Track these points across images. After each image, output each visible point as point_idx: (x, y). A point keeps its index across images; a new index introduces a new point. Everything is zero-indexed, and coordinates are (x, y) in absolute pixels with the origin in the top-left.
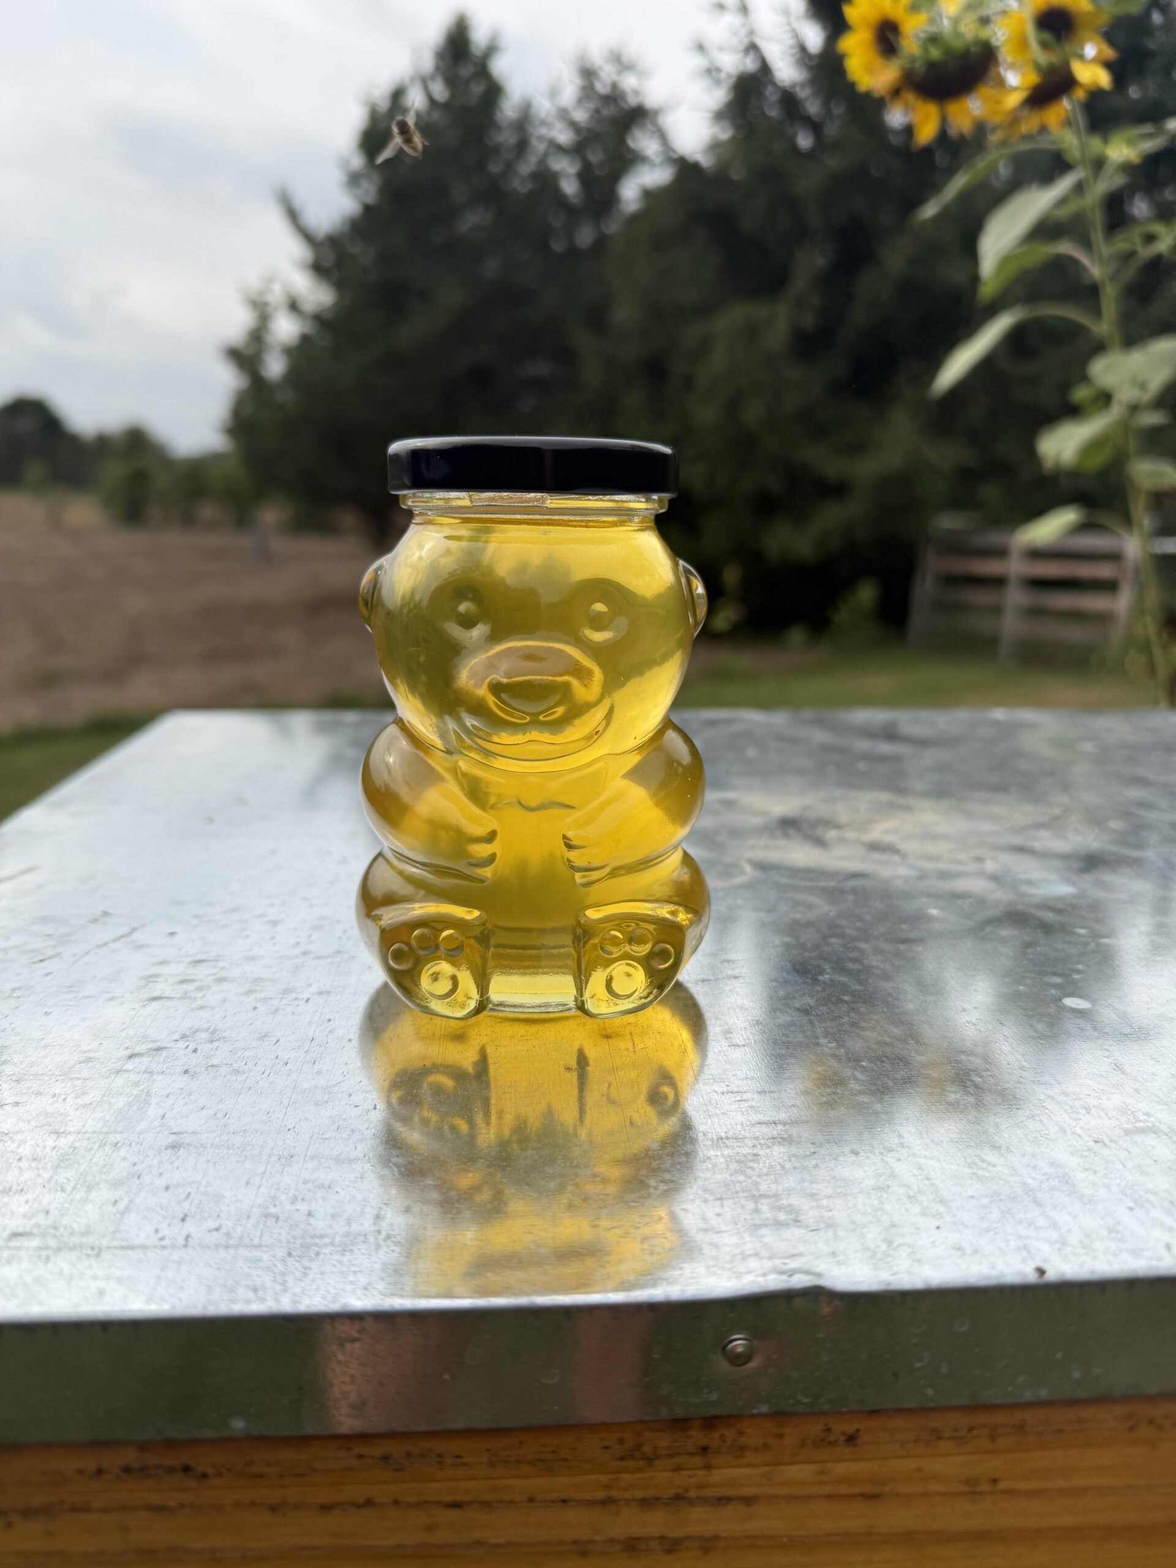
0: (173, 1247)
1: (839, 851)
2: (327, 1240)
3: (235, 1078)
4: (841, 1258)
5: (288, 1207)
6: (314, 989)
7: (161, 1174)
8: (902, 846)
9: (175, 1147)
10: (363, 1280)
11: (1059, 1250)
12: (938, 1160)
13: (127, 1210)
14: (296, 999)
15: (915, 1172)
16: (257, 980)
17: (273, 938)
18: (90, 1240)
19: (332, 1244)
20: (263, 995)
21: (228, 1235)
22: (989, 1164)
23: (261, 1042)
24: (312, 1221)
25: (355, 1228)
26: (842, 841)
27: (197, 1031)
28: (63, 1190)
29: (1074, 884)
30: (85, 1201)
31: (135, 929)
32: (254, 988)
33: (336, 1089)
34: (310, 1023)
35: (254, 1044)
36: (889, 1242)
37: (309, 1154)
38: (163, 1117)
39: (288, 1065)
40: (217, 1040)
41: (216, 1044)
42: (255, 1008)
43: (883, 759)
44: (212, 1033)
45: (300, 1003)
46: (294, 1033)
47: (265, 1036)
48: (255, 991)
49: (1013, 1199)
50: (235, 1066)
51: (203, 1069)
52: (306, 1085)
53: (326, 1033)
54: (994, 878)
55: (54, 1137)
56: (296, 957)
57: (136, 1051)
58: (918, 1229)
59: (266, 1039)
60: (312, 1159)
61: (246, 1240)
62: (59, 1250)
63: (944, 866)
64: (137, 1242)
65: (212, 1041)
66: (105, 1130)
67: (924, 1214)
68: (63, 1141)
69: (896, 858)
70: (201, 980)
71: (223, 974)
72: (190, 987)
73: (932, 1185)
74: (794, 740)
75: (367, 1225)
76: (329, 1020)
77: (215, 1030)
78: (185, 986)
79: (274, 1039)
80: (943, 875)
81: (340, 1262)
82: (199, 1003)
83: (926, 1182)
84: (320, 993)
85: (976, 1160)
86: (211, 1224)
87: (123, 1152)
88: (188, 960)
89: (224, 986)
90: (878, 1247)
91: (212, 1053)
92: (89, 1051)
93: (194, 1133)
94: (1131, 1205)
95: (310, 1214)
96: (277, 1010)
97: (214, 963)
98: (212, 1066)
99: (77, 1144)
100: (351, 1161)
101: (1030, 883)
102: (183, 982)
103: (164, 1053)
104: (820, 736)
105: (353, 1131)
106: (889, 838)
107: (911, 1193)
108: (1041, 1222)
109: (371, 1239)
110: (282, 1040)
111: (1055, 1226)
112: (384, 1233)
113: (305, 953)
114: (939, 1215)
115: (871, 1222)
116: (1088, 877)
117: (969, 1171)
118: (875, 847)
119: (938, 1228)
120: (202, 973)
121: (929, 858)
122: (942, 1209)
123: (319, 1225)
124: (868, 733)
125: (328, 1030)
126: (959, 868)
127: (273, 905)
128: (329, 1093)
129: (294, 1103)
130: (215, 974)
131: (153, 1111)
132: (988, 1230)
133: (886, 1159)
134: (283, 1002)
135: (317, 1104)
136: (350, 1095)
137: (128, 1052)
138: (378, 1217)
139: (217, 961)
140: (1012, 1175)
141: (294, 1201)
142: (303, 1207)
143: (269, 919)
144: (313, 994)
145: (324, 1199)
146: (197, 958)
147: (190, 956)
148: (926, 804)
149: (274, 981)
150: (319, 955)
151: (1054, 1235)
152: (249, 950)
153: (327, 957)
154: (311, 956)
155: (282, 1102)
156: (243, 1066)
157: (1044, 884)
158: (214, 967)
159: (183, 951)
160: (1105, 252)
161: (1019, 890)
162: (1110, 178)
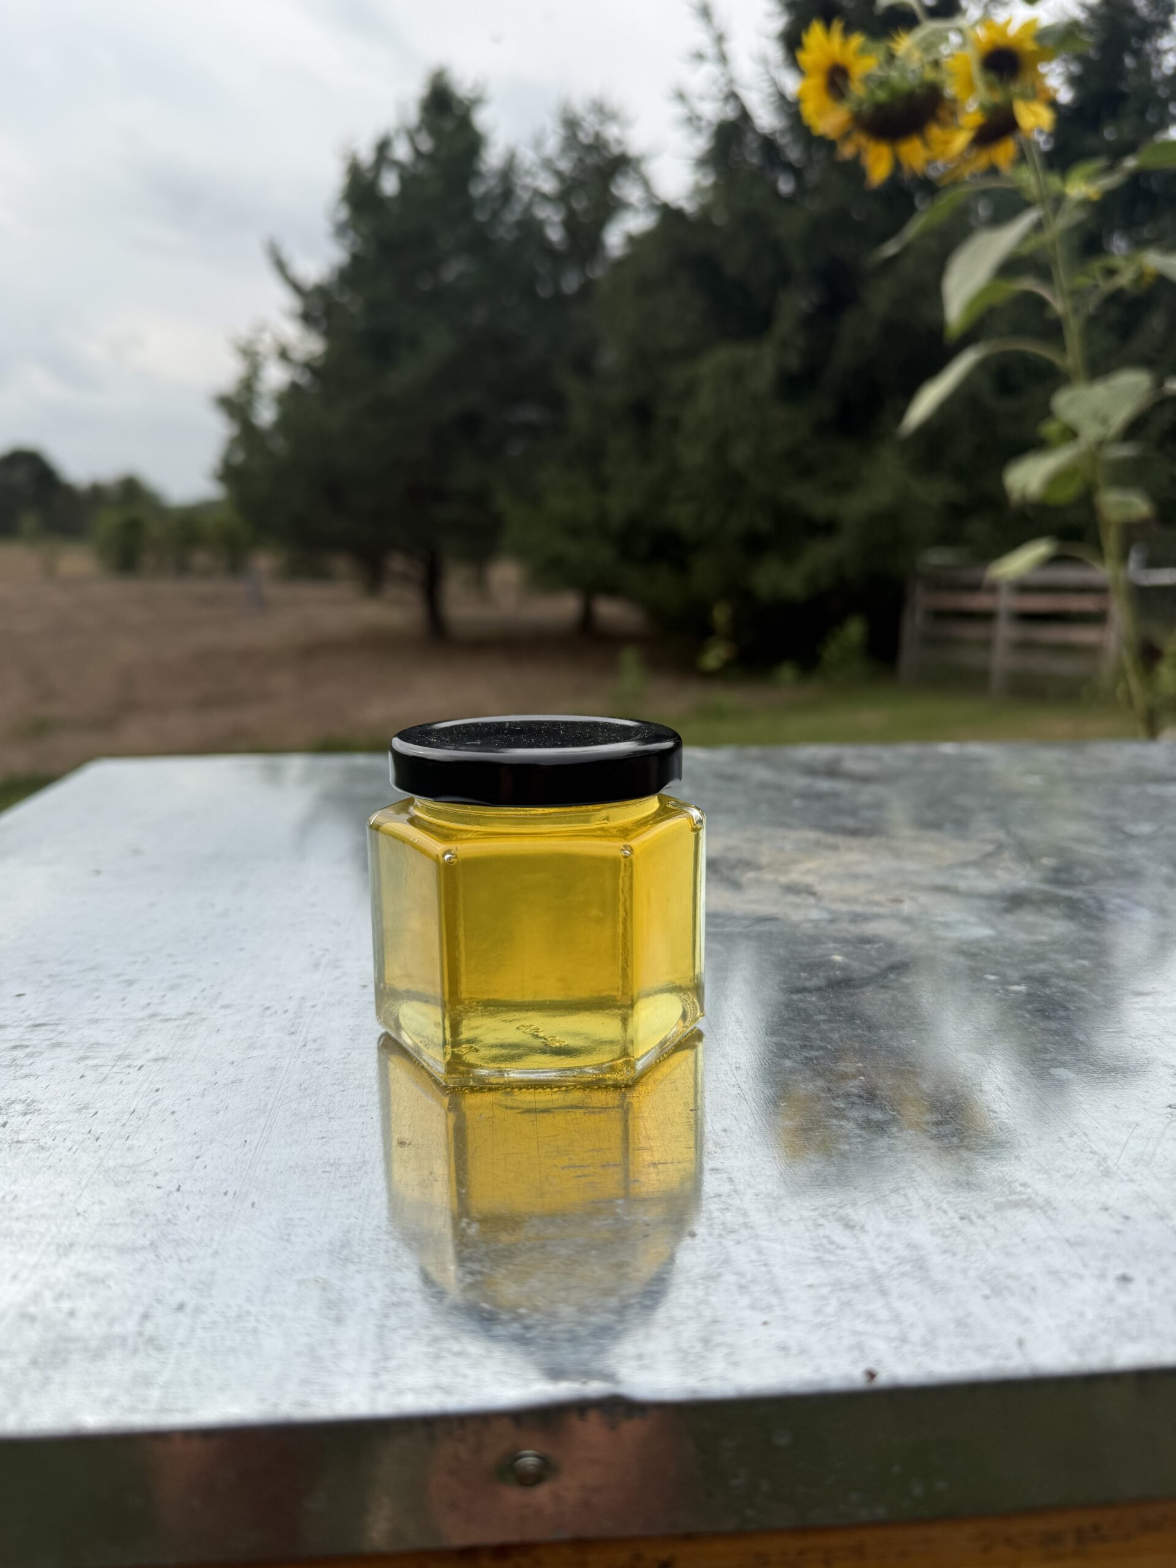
1: (752, 894)
2: (80, 1345)
3: (38, 1155)
4: (646, 1362)
5: (50, 1306)
6: (152, 1055)
8: (818, 888)
10: (106, 1392)
11: (896, 1348)
12: (782, 1243)
14: (129, 1066)
15: (754, 1256)
16: (94, 1046)
17: (124, 999)
19: (85, 1349)
20: (94, 1062)
22: (838, 1247)
23: (77, 1115)
24: (72, 1323)
25: (117, 1329)
26: (759, 882)
27: (13, 1102)
29: (993, 927)
32: (88, 1054)
33: (142, 1167)
34: (136, 1093)
35: (70, 1117)
36: (706, 1341)
37: (91, 1243)
39: (99, 1140)
40: (31, 1113)
41: (28, 1117)
42: (82, 1077)
43: (819, 796)
44: (29, 1105)
45: (131, 1070)
46: (115, 1104)
47: (83, 1108)
48: (88, 1058)
49: (856, 1287)
50: (42, 1142)
51: (6, 1146)
52: (111, 1163)
53: (149, 1105)
54: (908, 920)
56: (143, 1019)
58: (741, 1325)
59: (84, 1111)
60: (93, 1247)
63: (858, 909)
65: (25, 1114)
67: (752, 1307)
69: (812, 900)
70: (35, 1046)
71: (60, 1038)
72: (20, 1053)
73: (769, 1272)
74: (731, 778)
75: (131, 1325)
76: (157, 1090)
77: (33, 1101)
78: (15, 1053)
79: (93, 1111)
80: (856, 918)
81: (87, 1371)
82: (25, 1071)
83: (763, 1269)
84: (156, 1060)
85: (825, 1241)
88: (30, 1023)
89: (58, 1051)
90: (692, 1347)
91: (22, 1127)
94: (987, 1292)
95: (71, 1314)
96: (105, 1079)
97: (53, 1027)
98: (18, 1142)
100: (135, 1250)
101: (946, 925)
102: (15, 1047)
104: (762, 773)
105: (147, 1215)
106: (809, 879)
107: (743, 1282)
108: (883, 1314)
109: (130, 1343)
110: (100, 1112)
111: (897, 1319)
112: (147, 1335)
113: (153, 1015)
114: (769, 1308)
115: (690, 1318)
116: (1010, 918)
117: (814, 1254)
118: (792, 889)
119: (765, 1323)
120: (38, 1038)
121: (845, 900)
122: (774, 1300)
123: (78, 1326)
124: (811, 770)
125: (153, 1101)
126: (876, 910)
127: (134, 963)
128: (134, 1172)
129: (93, 1184)
130: (50, 1039)
132: (820, 1325)
133: (724, 1242)
134: (115, 1069)
135: (116, 1185)
136: (156, 1174)
138: (146, 1317)
139: (58, 1024)
140: (860, 1259)
141: (58, 1298)
142: (66, 1305)
143: (126, 978)
144: (149, 1061)
145: (92, 1295)
146: (38, 1022)
147: (31, 1019)
148: (855, 842)
149: (111, 1046)
150: (168, 1017)
151: (894, 1331)
152: (95, 1013)
153: (175, 1019)
154: (159, 1018)
155: (79, 1183)
156: (50, 1142)
157: (962, 926)
158: (52, 1031)
159: (26, 1013)
160: (1068, 286)
161: (933, 933)
162: (1069, 214)
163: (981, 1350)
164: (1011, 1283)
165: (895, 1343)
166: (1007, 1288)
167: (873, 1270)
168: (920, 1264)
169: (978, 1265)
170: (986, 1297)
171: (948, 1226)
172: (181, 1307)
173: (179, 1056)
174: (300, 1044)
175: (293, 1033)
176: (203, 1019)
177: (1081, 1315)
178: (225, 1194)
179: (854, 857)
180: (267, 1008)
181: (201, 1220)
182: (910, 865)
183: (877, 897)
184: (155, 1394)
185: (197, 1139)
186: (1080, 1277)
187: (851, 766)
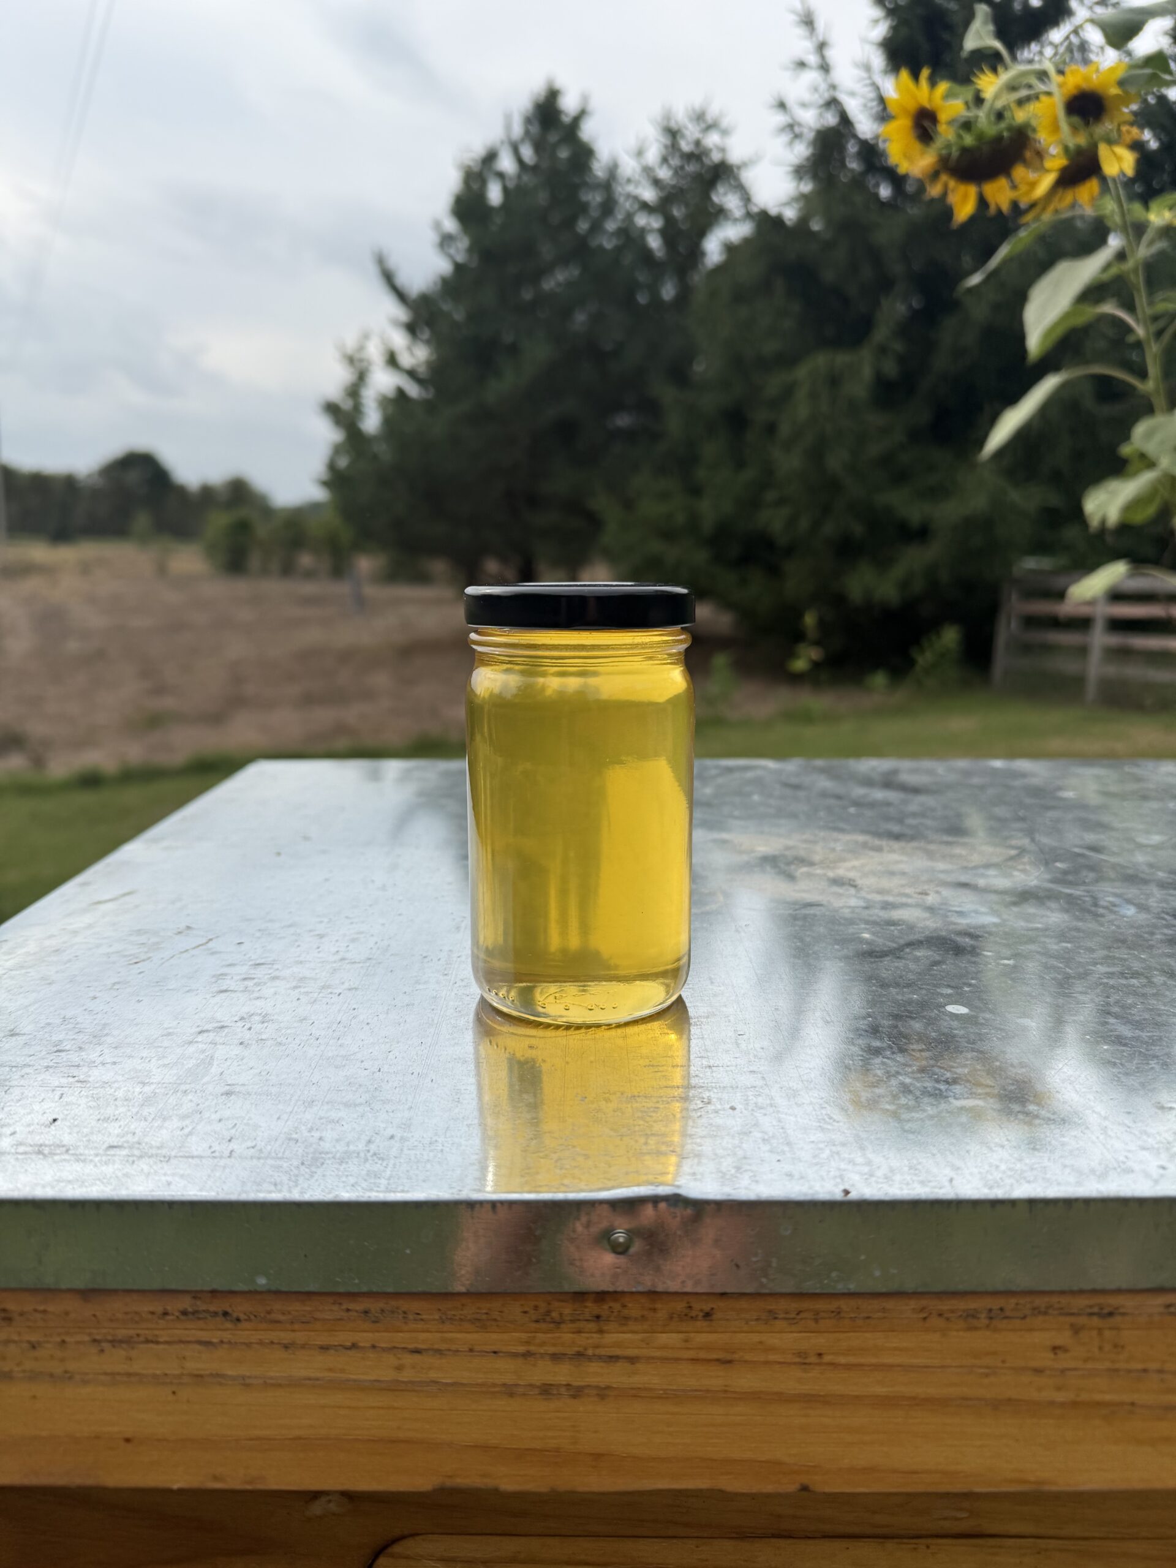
0: (221, 1157)
1: (803, 885)
2: (330, 1156)
3: (277, 1048)
4: (699, 1177)
5: (306, 1134)
6: (346, 985)
7: (216, 1112)
8: (859, 882)
9: (228, 1094)
10: (352, 1180)
11: (866, 1179)
12: (796, 1116)
13: (190, 1134)
14: (331, 993)
15: (775, 1123)
16: (303, 979)
17: (318, 948)
18: (164, 1151)
19: (334, 1158)
20: (305, 990)
21: (261, 1151)
22: (834, 1121)
23: (300, 1024)
24: (321, 1143)
25: (352, 1148)
26: (809, 875)
27: (252, 1015)
28: (146, 1120)
29: (999, 916)
30: (160, 1127)
31: (211, 940)
32: (299, 984)
33: (352, 1057)
34: (339, 1011)
35: (295, 1025)
36: (738, 1168)
37: (326, 1100)
38: (222, 1073)
39: (318, 1040)
40: (267, 1022)
41: (266, 1024)
42: (298, 999)
43: (873, 805)
44: (264, 1017)
45: (333, 996)
46: (325, 1018)
47: (304, 1019)
48: (300, 987)
49: (843, 1144)
50: (279, 1040)
51: (254, 1042)
52: (330, 1054)
53: (350, 1019)
54: (931, 909)
55: (141, 1086)
56: (335, 962)
57: (205, 1028)
58: (762, 1161)
59: (304, 1021)
60: (327, 1103)
61: (273, 1155)
62: (141, 1157)
63: (890, 899)
64: (196, 1153)
65: (263, 1022)
66: (178, 1082)
67: (771, 1151)
68: (147, 1089)
69: (852, 891)
70: (259, 978)
71: (277, 973)
72: (250, 983)
73: (785, 1133)
74: (797, 787)
75: (361, 1146)
76: (354, 1009)
77: (266, 1014)
78: (246, 983)
79: (310, 1022)
80: (887, 906)
81: (337, 1169)
82: (256, 995)
83: (781, 1130)
84: (350, 990)
85: (826, 1117)
86: (250, 1144)
87: (190, 1097)
88: (251, 963)
89: (277, 983)
90: (729, 1171)
91: (262, 1030)
92: (170, 1028)
93: (243, 1085)
95: (321, 1139)
96: (315, 1001)
97: (270, 966)
98: (262, 1040)
99: (157, 1091)
100: (356, 1105)
101: (961, 914)
102: (245, 979)
103: (226, 1030)
104: (824, 783)
105: (360, 1085)
106: (852, 875)
107: (766, 1137)
108: (860, 1160)
109: (362, 1155)
110: (316, 1022)
111: (869, 1163)
112: (372, 1152)
113: (343, 959)
114: (783, 1152)
115: (729, 1155)
116: (1015, 909)
117: (818, 1124)
118: (837, 882)
119: (779, 1161)
120: (261, 973)
121: (880, 892)
122: (786, 1149)
123: (326, 1146)
124: (868, 782)
125: (352, 1016)
126: (904, 900)
127: (321, 922)
128: (347, 1060)
129: (320, 1066)
130: (270, 974)
131: (214, 1070)
132: (816, 1164)
133: (755, 1114)
134: (321, 995)
135: (336, 1067)
136: (362, 1062)
137: (199, 1029)
138: (369, 1142)
139: (273, 964)
141: (310, 1130)
142: (317, 1135)
143: (317, 933)
144: (345, 989)
145: (332, 1129)
146: (258, 962)
147: (252, 960)
148: (896, 845)
149: (315, 979)
150: (353, 961)
151: (866, 1169)
152: (299, 956)
153: (359, 963)
154: (347, 961)
155: (310, 1065)
156: (284, 1041)
157: (973, 914)
158: (270, 968)
159: (248, 956)
160: (1149, 311)
161: (948, 919)
162: (1151, 243)
163: (922, 1183)
165: (866, 1176)
172: (392, 1137)
173: (367, 987)
174: (452, 982)
175: (446, 975)
176: (380, 963)
177: (997, 1167)
178: (412, 1074)
179: (895, 857)
180: (425, 957)
181: (397, 1089)
182: (941, 866)
183: (908, 891)
184: (383, 1182)
185: (387, 1040)
186: (1003, 1147)
187: (906, 778)
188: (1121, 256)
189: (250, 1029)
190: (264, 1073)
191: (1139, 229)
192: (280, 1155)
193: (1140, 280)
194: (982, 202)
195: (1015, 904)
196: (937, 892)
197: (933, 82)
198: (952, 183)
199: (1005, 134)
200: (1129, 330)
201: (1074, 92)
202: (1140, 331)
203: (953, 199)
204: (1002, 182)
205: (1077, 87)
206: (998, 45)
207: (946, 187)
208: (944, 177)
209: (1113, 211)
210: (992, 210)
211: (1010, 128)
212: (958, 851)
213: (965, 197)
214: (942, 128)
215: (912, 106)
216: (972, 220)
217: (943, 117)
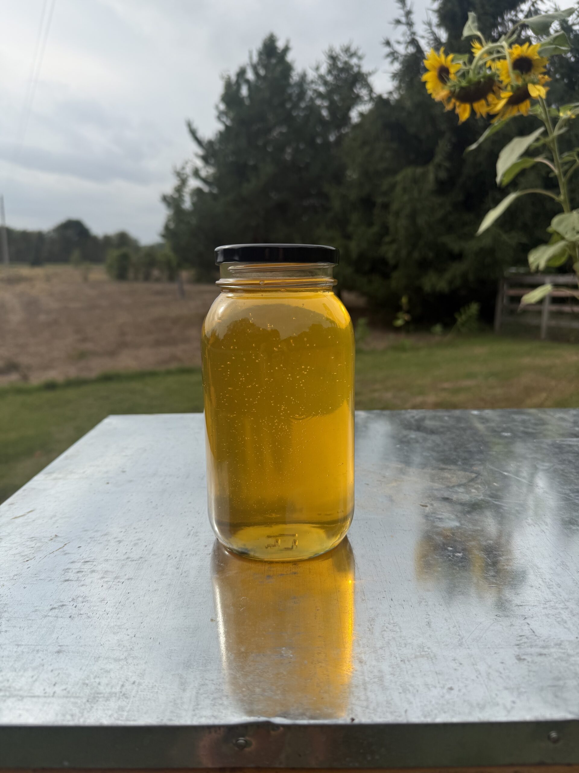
0: (49, 697)
2: (102, 695)
3: (87, 620)
5: (92, 680)
6: (127, 577)
7: (51, 665)
8: (394, 497)
9: (59, 652)
10: (110, 712)
13: (36, 680)
14: (119, 582)
16: (106, 572)
17: (117, 550)
18: (21, 693)
19: (104, 697)
20: (106, 580)
21: (69, 692)
23: (101, 603)
24: (99, 687)
25: (114, 690)
27: (79, 597)
28: (15, 671)
29: (460, 521)
30: (22, 676)
31: (66, 544)
32: (104, 576)
33: (123, 626)
34: (121, 594)
35: (98, 604)
37: (106, 656)
38: (57, 638)
39: (108, 614)
40: (85, 602)
41: (84, 603)
42: (102, 586)
43: (410, 442)
45: (119, 584)
46: (114, 599)
47: (103, 600)
48: (104, 578)
50: (89, 614)
51: (77, 616)
52: (112, 624)
53: (125, 600)
55: (16, 647)
56: (124, 560)
57: (54, 607)
59: (103, 601)
61: (74, 695)
62: (9, 697)
64: (37, 694)
65: (83, 602)
66: (35, 644)
68: (20, 649)
70: (85, 572)
71: (94, 568)
72: (80, 575)
75: (118, 689)
76: (129, 593)
77: (85, 597)
78: (78, 574)
79: (106, 602)
81: (104, 705)
82: (82, 583)
84: (128, 579)
86: (64, 687)
87: (40, 654)
88: (83, 561)
89: (94, 574)
91: (82, 608)
92: (37, 606)
93: (67, 646)
95: (99, 684)
96: (110, 587)
98: (80, 614)
99: (24, 650)
100: (120, 660)
101: (441, 520)
102: (78, 572)
103: (64, 607)
105: (124, 646)
109: (118, 695)
110: (109, 602)
111: (367, 699)
112: (123, 693)
113: (128, 558)
116: (468, 516)
120: (87, 567)
123: (101, 688)
124: (409, 426)
125: (127, 598)
127: (121, 532)
128: (120, 629)
129: (106, 633)
130: (91, 569)
131: (54, 636)
134: (114, 583)
135: (114, 634)
136: (127, 630)
137: (51, 607)
138: (123, 686)
139: (93, 562)
141: (95, 677)
142: (97, 680)
143: (118, 539)
144: (126, 579)
145: (106, 677)
146: (86, 560)
147: (84, 559)
149: (112, 572)
150: (133, 559)
151: (365, 704)
152: (107, 556)
153: (136, 560)
154: (130, 560)
155: (102, 632)
156: (92, 615)
157: (447, 521)
158: (92, 565)
159: (82, 556)
160: (560, 161)
161: (434, 524)
162: (560, 128)
163: (391, 713)
164: (411, 688)
165: (364, 709)
166: (409, 690)
167: (364, 680)
168: (381, 678)
169: (401, 680)
170: (400, 693)
171: (396, 664)
172: (134, 683)
173: (137, 577)
174: (180, 573)
175: (178, 568)
176: (146, 560)
177: (431, 702)
178: (150, 639)
180: (169, 556)
181: (142, 649)
182: (437, 485)
184: (125, 714)
185: (142, 615)
186: (435, 687)
187: (428, 423)
188: (545, 134)
189: (76, 607)
190: (78, 638)
191: (555, 120)
192: (78, 695)
193: (555, 147)
194: (473, 112)
195: (469, 512)
196: (432, 505)
197: (447, 54)
198: (458, 104)
199: (482, 80)
200: (551, 171)
201: (518, 57)
202: (556, 171)
203: (458, 111)
204: (483, 102)
205: (518, 55)
206: (479, 34)
207: (455, 105)
208: (453, 100)
209: (541, 112)
210: (478, 115)
211: (484, 77)
212: (447, 475)
213: (464, 110)
214: (452, 76)
215: (437, 65)
216: (468, 120)
217: (452, 70)
